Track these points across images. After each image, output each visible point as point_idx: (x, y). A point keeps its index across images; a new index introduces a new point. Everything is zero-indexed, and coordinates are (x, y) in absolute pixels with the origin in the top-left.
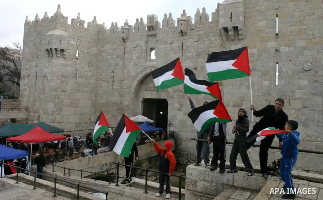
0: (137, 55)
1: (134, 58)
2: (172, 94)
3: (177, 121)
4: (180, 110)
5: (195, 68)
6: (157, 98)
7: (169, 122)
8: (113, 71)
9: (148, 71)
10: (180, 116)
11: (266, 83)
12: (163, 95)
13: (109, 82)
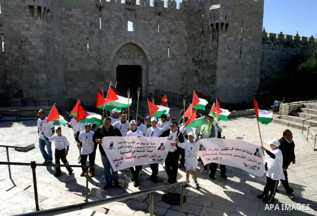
0: (116, 25)
1: (113, 28)
2: (151, 61)
3: (157, 82)
4: (158, 73)
5: (169, 43)
6: (132, 64)
7: (150, 83)
8: (87, 39)
9: (128, 41)
10: (158, 78)
11: (236, 57)
12: (138, 62)
13: (82, 50)
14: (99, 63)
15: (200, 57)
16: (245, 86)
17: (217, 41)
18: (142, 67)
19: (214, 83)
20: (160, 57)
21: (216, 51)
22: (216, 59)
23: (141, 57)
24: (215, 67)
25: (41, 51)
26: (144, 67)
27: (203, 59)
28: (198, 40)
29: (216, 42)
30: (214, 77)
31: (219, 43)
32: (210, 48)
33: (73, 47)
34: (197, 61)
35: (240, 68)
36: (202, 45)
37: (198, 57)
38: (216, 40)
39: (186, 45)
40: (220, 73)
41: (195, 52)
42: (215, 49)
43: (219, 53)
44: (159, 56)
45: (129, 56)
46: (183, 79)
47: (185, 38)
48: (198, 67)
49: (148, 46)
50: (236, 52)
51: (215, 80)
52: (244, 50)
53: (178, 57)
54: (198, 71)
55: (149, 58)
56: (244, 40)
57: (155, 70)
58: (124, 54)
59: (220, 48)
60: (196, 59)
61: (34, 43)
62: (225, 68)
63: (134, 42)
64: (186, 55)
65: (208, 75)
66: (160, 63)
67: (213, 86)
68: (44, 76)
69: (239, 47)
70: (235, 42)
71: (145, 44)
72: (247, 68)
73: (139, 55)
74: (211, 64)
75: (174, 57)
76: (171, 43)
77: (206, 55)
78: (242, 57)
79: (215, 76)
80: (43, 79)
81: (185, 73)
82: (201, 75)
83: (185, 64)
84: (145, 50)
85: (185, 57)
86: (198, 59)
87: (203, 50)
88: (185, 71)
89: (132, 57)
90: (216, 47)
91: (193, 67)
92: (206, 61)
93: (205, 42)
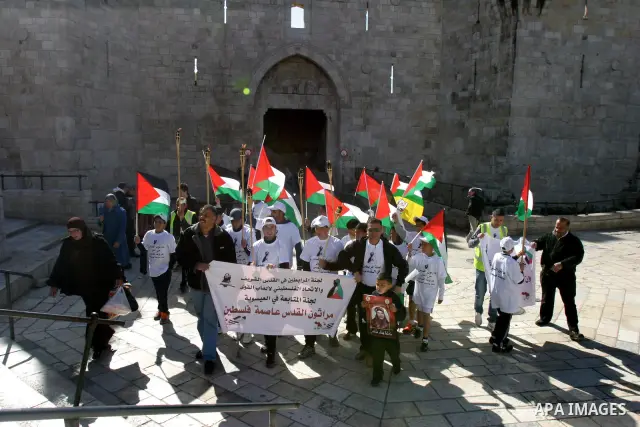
0: (261, 14)
1: (256, 21)
2: (346, 99)
3: (360, 150)
4: (364, 128)
5: (393, 55)
6: (301, 108)
7: (344, 153)
8: (195, 46)
9: (291, 52)
10: (365, 140)
11: (569, 84)
12: (317, 103)
13: (182, 71)
14: (221, 102)
15: (471, 87)
16: (592, 162)
17: (515, 41)
18: (327, 115)
19: (503, 153)
20: (371, 90)
21: (510, 69)
22: (510, 88)
23: (324, 90)
24: (507, 110)
25: (63, 64)
26: (330, 113)
27: (478, 92)
28: (467, 46)
29: (511, 45)
30: (504, 138)
31: (519, 46)
32: (495, 61)
33: (162, 64)
34: (464, 98)
35: (579, 114)
36: (477, 56)
37: (464, 90)
38: (511, 40)
39: (437, 63)
40: (520, 125)
41: (460, 77)
42: (506, 63)
43: (519, 73)
44: (366, 88)
45: (296, 88)
46: (427, 145)
47: (436, 45)
48: (464, 114)
49: (340, 64)
50: (568, 70)
51: (506, 144)
52: (594, 65)
53: (415, 90)
54: (463, 124)
55: (342, 92)
56: (592, 39)
57: (358, 121)
58: (285, 83)
59: (521, 59)
60: (462, 94)
61: (47, 45)
62: (534, 113)
63: (304, 53)
64: (437, 86)
65: (490, 132)
66: (370, 105)
67: (500, 159)
68: (69, 122)
69: (578, 58)
70: (564, 42)
71: (334, 57)
72: (601, 114)
73: (319, 87)
74: (496, 102)
75: (403, 89)
76: (399, 55)
77: (484, 81)
78: (585, 83)
79: (506, 133)
80: (64, 129)
81: (434, 131)
82: (473, 133)
83: (434, 109)
84: (332, 73)
85: (435, 91)
86: (466, 94)
87: (478, 68)
88: (433, 125)
89: (301, 89)
90: (511, 58)
91: (452, 114)
92: (485, 98)
93: (483, 48)
